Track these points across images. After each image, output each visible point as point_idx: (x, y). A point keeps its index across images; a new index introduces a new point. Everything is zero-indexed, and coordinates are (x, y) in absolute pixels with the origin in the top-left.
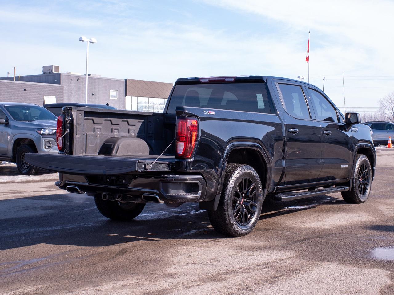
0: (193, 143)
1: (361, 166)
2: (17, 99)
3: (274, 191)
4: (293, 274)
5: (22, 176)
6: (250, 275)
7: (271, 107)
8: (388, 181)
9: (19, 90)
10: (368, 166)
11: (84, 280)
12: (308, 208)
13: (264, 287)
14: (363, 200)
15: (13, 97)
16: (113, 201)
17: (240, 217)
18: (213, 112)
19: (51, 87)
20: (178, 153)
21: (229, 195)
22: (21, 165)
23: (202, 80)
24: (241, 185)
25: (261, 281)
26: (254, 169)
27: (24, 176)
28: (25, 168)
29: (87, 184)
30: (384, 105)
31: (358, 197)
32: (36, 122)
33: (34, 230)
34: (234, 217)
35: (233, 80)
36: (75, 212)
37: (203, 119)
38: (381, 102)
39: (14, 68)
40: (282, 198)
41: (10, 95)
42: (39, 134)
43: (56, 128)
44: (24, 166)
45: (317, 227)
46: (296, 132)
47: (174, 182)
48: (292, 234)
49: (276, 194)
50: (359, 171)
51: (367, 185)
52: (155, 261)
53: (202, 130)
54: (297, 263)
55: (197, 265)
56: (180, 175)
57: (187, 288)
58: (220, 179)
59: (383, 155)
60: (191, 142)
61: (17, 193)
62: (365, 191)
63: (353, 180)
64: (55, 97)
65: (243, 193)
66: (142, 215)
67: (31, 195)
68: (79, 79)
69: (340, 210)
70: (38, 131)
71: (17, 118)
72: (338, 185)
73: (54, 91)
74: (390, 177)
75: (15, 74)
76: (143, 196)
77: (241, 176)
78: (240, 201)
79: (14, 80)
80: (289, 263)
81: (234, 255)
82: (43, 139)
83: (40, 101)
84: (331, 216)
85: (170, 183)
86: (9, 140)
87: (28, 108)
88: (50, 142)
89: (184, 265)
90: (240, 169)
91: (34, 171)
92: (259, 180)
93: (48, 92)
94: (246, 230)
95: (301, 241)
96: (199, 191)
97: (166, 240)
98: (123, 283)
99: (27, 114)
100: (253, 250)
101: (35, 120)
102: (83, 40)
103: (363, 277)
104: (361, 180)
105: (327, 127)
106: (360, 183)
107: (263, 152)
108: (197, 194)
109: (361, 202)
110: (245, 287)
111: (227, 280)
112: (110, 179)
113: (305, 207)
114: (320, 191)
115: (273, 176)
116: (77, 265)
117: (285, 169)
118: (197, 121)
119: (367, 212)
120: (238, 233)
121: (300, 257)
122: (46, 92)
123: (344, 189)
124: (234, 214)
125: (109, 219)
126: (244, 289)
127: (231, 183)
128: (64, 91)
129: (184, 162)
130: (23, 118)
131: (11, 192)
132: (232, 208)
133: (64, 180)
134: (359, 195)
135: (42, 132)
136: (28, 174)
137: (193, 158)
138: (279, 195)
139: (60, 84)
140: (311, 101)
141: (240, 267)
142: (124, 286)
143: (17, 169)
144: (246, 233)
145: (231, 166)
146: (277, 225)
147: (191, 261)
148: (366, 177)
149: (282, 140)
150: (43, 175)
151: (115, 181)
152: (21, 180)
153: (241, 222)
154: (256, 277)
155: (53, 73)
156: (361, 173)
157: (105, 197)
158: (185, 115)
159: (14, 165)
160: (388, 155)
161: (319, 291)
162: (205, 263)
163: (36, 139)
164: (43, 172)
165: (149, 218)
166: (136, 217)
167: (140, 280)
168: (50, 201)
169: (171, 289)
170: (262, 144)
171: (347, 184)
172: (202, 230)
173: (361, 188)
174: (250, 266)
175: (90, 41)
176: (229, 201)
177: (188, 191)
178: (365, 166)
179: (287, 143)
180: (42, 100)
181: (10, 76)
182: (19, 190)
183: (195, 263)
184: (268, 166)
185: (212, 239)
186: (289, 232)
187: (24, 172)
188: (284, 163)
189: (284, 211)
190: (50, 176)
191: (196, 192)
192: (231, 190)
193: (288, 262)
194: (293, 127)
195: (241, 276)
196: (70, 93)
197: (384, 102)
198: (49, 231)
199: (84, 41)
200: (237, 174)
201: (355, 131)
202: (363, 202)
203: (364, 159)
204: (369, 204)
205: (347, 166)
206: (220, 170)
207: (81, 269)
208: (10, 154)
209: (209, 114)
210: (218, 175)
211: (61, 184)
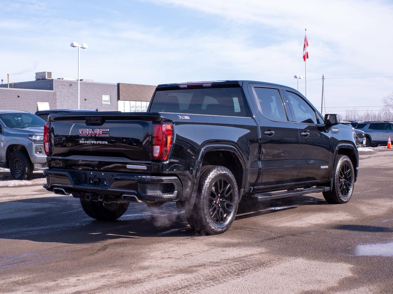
0: (168, 146)
1: (343, 167)
2: (11, 105)
3: (251, 192)
4: (260, 267)
5: (15, 180)
6: (219, 268)
7: (247, 110)
8: (377, 182)
9: (13, 97)
10: (351, 166)
11: (67, 272)
12: (289, 209)
13: (230, 278)
14: (345, 201)
15: (8, 104)
16: (96, 201)
17: (216, 216)
18: (188, 117)
19: (44, 94)
20: (154, 156)
21: (204, 195)
22: (15, 171)
23: (181, 86)
24: (216, 185)
25: (228, 273)
26: (230, 170)
27: (17, 181)
28: (18, 173)
29: (72, 186)
30: (388, 103)
31: (340, 198)
32: (28, 129)
33: (25, 229)
34: (209, 216)
35: (210, 85)
36: (63, 213)
37: (178, 123)
38: (385, 101)
39: (8, 75)
40: (259, 198)
41: (4, 102)
42: (31, 140)
43: (43, 134)
44: (17, 171)
45: (293, 225)
46: (272, 134)
47: (151, 183)
48: (267, 233)
49: (253, 194)
50: (341, 172)
51: (349, 185)
52: (133, 256)
53: (176, 134)
54: (266, 258)
55: (171, 259)
56: (156, 176)
57: (159, 278)
58: (195, 180)
59: (380, 156)
60: (166, 145)
61: (10, 196)
62: (348, 192)
63: (334, 180)
64: (48, 103)
65: (219, 193)
66: (126, 216)
67: (23, 198)
68: (71, 84)
69: (321, 210)
70: (29, 137)
71: (10, 125)
72: (319, 185)
73: (47, 97)
74: (381, 177)
75: (9, 81)
76: (122, 196)
77: (216, 177)
78: (216, 201)
79: (8, 87)
80: (259, 258)
81: (208, 250)
82: (34, 145)
83: (33, 108)
84: (309, 216)
85: (148, 184)
86: (2, 146)
87: (20, 115)
88: (41, 148)
89: (159, 259)
90: (216, 170)
91: (26, 176)
92: (234, 180)
93: (41, 98)
94: (222, 228)
95: (274, 238)
96: (175, 192)
97: (145, 238)
98: (102, 274)
99: (20, 121)
100: (227, 247)
101: (27, 127)
102: (74, 45)
103: (326, 270)
104: (343, 180)
105: (306, 128)
106: (342, 184)
107: (238, 153)
108: (172, 194)
109: (342, 202)
110: (212, 278)
111: (197, 272)
112: (92, 181)
113: (285, 208)
114: (299, 191)
115: (249, 177)
116: (62, 259)
117: (261, 170)
118: (172, 126)
119: (347, 212)
120: (214, 231)
121: (270, 253)
122: (39, 98)
123: (324, 189)
124: (210, 213)
125: (95, 219)
126: (211, 279)
127: (206, 184)
128: (57, 97)
129: (160, 164)
130: (16, 125)
131: (4, 196)
132: (207, 207)
133: (50, 183)
134: (340, 195)
135: (34, 138)
136: (21, 178)
137: (169, 160)
138: (257, 195)
139: (53, 90)
140: (289, 104)
141: (211, 260)
142: (103, 276)
143: (11, 175)
144: (222, 231)
145: (206, 168)
146: (255, 224)
147: (166, 255)
148: (348, 177)
149: (257, 142)
150: (35, 179)
151: (97, 183)
152: (14, 184)
153: (217, 221)
154: (224, 269)
155: (46, 79)
156: (343, 174)
157: (88, 197)
158: (160, 120)
159: (7, 170)
160: (385, 156)
161: (280, 281)
162: (178, 257)
163: (27, 145)
164: (35, 176)
165: (133, 219)
166: (120, 218)
167: (117, 272)
168: (40, 204)
169: (144, 279)
170: (237, 146)
171: (328, 184)
172: (181, 229)
173: (343, 188)
174: (221, 261)
175: (81, 46)
176: (205, 201)
177: (164, 192)
178: (347, 166)
179: (263, 145)
180: (35, 106)
181: (4, 83)
182: (12, 193)
183: (170, 258)
184: (244, 168)
185: (189, 237)
186: (265, 230)
187: (17, 177)
188: (260, 165)
189: (264, 211)
190: (42, 180)
191: (171, 192)
192: (206, 190)
193: (257, 257)
194: (269, 129)
195: (211, 268)
196: (63, 99)
197: (389, 100)
198: (38, 230)
199: (76, 47)
200: (212, 175)
201: (335, 132)
202: (346, 202)
203: (345, 159)
204: (351, 204)
205: (327, 167)
206: (195, 171)
207: (65, 262)
208: (4, 160)
209: (183, 118)
210: (193, 176)
211: (48, 186)
